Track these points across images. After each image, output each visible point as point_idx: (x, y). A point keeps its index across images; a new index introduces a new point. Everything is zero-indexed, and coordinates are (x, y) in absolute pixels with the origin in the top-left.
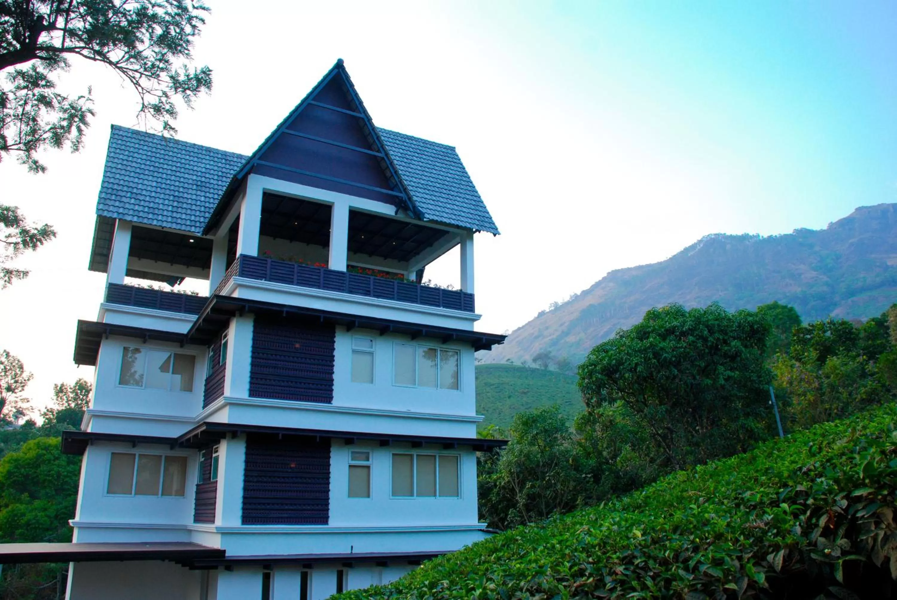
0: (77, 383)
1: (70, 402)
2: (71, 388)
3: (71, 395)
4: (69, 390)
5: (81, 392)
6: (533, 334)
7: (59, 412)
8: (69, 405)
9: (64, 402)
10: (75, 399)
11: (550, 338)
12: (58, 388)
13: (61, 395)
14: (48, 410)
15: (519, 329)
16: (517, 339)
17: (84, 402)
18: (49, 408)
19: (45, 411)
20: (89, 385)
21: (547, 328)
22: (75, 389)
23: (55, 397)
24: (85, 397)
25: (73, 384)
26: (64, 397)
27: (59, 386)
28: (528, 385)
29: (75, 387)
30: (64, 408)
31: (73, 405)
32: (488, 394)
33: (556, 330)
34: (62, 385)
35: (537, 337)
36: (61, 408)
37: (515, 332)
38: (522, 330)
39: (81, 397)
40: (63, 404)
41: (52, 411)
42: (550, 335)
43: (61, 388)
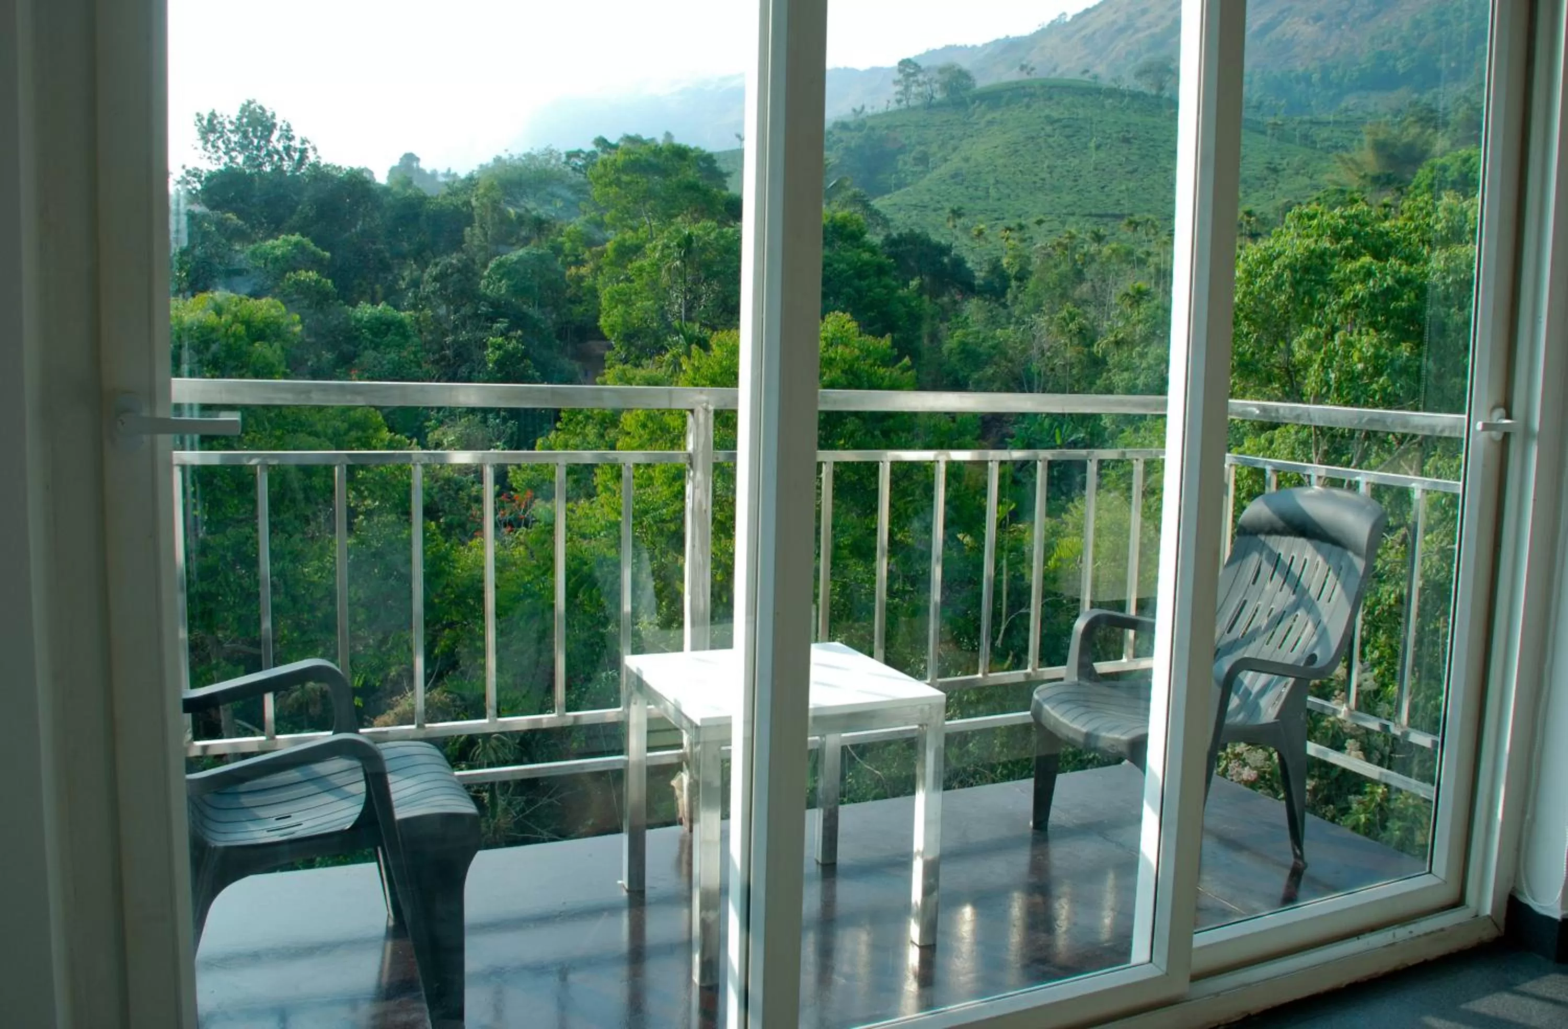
0: (243, 110)
1: (234, 154)
2: (231, 123)
3: (235, 138)
4: (229, 127)
5: (255, 130)
6: (1114, 22)
7: (212, 177)
8: (232, 159)
9: (221, 153)
10: (244, 148)
11: (1147, 32)
12: (205, 123)
13: (212, 137)
14: (188, 172)
15: (1087, 11)
16: (1083, 33)
17: (263, 153)
18: (189, 167)
19: (183, 173)
20: (269, 114)
21: (1144, 12)
22: (241, 124)
23: (200, 144)
24: (262, 143)
25: (234, 114)
26: (220, 143)
27: (206, 117)
28: (1128, 125)
29: (240, 119)
30: (222, 167)
31: (240, 159)
32: (1050, 140)
33: (1162, 17)
34: (213, 115)
35: (1121, 31)
36: (215, 167)
37: (1077, 17)
38: (1093, 14)
39: (256, 141)
40: (219, 159)
41: (196, 174)
42: (1149, 27)
43: (210, 121)
